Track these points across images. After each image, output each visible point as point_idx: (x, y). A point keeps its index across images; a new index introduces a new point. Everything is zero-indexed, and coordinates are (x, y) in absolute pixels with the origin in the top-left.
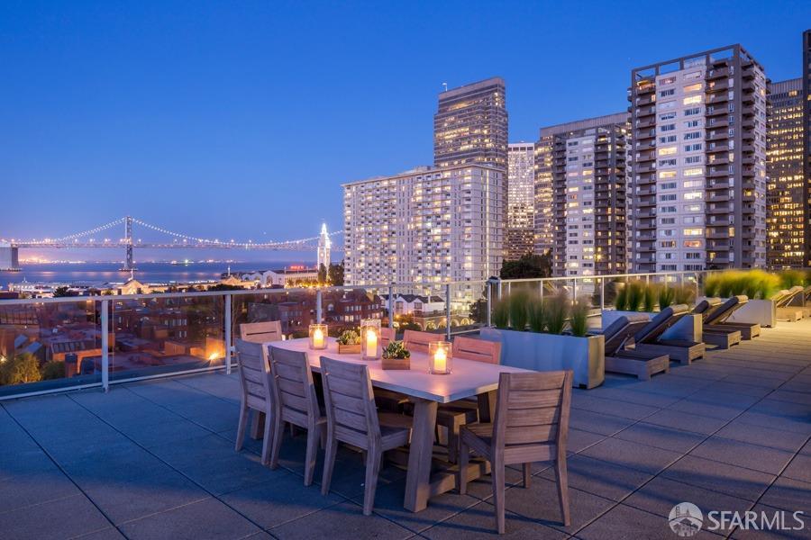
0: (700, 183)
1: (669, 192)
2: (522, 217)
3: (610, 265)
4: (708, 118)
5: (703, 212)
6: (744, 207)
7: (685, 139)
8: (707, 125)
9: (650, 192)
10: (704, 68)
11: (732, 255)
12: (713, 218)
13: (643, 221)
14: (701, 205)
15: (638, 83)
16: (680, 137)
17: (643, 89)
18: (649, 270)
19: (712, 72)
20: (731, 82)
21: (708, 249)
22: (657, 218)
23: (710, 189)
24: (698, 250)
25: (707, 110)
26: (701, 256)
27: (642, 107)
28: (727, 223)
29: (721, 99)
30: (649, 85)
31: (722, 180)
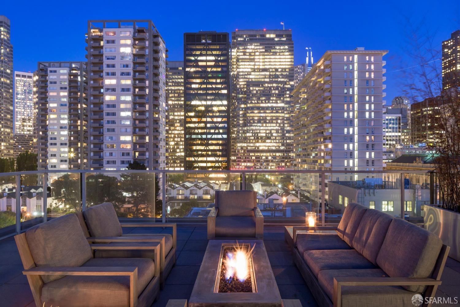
0: (129, 106)
1: (111, 110)
2: (29, 126)
3: (79, 161)
4: (135, 64)
5: (131, 125)
6: (154, 124)
7: (121, 75)
8: (134, 68)
9: (100, 109)
10: (132, 30)
11: (147, 154)
12: (137, 130)
13: (95, 129)
14: (130, 120)
15: (92, 30)
16: (118, 74)
17: (95, 35)
18: (98, 165)
19: (136, 34)
20: (147, 43)
21: (135, 150)
22: (104, 128)
23: (135, 110)
24: (129, 150)
25: (134, 58)
26: (131, 154)
27: (94, 48)
28: (145, 133)
29: (142, 52)
30: (99, 34)
31: (142, 105)
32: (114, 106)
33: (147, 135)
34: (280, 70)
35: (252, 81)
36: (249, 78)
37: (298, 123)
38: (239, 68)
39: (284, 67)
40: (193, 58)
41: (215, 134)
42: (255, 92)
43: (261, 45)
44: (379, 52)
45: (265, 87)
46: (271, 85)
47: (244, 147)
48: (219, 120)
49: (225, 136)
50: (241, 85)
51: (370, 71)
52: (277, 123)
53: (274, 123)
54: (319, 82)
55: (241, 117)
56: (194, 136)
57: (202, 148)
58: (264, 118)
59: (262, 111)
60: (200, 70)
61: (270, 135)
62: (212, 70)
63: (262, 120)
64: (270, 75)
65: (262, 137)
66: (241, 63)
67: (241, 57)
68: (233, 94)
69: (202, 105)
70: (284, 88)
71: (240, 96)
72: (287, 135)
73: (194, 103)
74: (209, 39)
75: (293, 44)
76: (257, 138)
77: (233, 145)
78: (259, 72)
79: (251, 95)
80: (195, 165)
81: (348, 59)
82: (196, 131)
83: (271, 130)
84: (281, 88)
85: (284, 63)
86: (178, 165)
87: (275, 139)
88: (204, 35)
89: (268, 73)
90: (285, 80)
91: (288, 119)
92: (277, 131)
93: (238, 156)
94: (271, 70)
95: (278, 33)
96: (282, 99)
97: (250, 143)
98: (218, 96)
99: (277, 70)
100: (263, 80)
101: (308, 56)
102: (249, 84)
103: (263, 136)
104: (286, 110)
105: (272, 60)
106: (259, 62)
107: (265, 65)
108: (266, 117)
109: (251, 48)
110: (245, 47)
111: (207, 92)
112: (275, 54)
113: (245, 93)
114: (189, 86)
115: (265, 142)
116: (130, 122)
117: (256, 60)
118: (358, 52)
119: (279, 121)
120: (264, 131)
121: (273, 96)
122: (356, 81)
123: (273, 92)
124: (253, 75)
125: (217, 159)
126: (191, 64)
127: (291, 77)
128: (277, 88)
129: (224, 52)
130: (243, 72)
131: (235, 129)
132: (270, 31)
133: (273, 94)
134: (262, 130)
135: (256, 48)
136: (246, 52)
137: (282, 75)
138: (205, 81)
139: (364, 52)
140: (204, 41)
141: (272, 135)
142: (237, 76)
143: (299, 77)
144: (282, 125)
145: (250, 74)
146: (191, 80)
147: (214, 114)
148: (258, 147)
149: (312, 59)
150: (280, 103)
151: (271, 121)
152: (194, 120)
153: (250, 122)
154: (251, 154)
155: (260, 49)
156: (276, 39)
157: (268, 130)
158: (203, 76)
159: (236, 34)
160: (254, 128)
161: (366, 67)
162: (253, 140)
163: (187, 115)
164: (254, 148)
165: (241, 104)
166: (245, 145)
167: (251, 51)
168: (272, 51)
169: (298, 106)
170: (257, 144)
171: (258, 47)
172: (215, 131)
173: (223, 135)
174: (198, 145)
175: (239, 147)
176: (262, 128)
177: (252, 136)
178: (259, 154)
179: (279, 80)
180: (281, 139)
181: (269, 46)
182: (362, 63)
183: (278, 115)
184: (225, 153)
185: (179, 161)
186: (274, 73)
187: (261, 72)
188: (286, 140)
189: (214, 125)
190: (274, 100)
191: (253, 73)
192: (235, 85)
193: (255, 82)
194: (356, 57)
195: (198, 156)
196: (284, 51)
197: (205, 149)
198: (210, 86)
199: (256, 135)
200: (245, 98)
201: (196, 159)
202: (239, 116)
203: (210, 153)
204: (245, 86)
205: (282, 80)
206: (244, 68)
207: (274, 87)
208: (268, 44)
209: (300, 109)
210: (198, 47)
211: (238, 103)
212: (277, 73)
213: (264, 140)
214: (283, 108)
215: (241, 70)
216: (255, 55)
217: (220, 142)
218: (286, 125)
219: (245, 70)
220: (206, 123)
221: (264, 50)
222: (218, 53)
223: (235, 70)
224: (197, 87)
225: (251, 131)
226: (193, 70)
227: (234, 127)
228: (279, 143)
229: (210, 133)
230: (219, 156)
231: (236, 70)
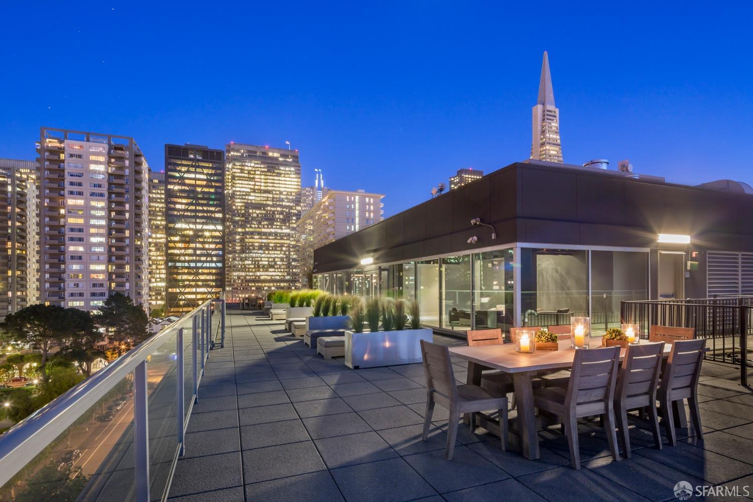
0: (102, 231)
1: (76, 235)
4: (110, 184)
5: (106, 252)
6: (135, 252)
7: (91, 195)
8: (109, 189)
9: (59, 233)
10: (107, 146)
11: (127, 285)
12: (114, 258)
13: (52, 256)
14: (104, 247)
15: (48, 140)
16: (87, 193)
17: (52, 146)
18: (57, 297)
19: (112, 151)
20: (127, 163)
21: (110, 279)
22: (66, 255)
23: (111, 236)
24: (102, 281)
25: (109, 178)
26: (105, 285)
27: (51, 161)
28: (125, 262)
29: (119, 173)
30: (58, 145)
31: (121, 231)
32: (80, 230)
33: (128, 263)
34: (284, 193)
35: (251, 203)
36: (248, 199)
37: (304, 254)
38: (235, 187)
39: (290, 190)
40: (177, 175)
41: (206, 261)
42: (255, 215)
43: (262, 163)
44: (377, 195)
45: (267, 211)
46: (275, 209)
47: (242, 276)
48: (212, 246)
49: (220, 265)
50: (237, 206)
51: (370, 211)
52: (282, 250)
53: (279, 250)
54: (324, 216)
55: (238, 243)
56: (178, 264)
57: (191, 278)
58: (266, 244)
59: (263, 237)
60: (187, 188)
61: (273, 263)
62: (203, 190)
63: (265, 247)
64: (273, 198)
65: (263, 266)
66: (236, 182)
67: (236, 174)
68: (227, 216)
69: (190, 229)
70: (289, 213)
71: (237, 218)
72: (293, 263)
73: (179, 226)
74: (198, 155)
75: (299, 167)
76: (258, 267)
77: (228, 274)
78: (260, 193)
79: (250, 219)
80: (180, 298)
81: (350, 199)
82: (182, 258)
83: (275, 258)
84: (286, 213)
85: (290, 186)
86: (154, 298)
87: (280, 268)
88: (192, 149)
89: (271, 196)
90: (292, 204)
91: (294, 246)
92: (282, 259)
93: (233, 287)
94: (274, 192)
95: (282, 152)
96: (287, 224)
97: (249, 271)
98: (210, 220)
99: (281, 193)
100: (264, 202)
101: (317, 178)
102: (248, 206)
103: (266, 265)
104: (292, 237)
105: (276, 182)
106: (259, 182)
107: (267, 186)
108: (269, 243)
109: (250, 165)
110: (243, 164)
111: (196, 214)
112: (279, 175)
113: (243, 215)
114: (172, 206)
115: (267, 271)
116: (104, 249)
117: (256, 180)
118: (358, 194)
119: (284, 249)
120: (267, 259)
121: (277, 221)
122: (357, 220)
123: (277, 216)
124: (252, 196)
125: (210, 290)
126: (175, 181)
127: (297, 202)
128: (282, 213)
129: (218, 171)
130: (240, 191)
131: (231, 256)
132: (273, 149)
133: (277, 219)
134: (265, 258)
135: (256, 166)
136: (244, 169)
137: (287, 198)
138: (194, 202)
139: (364, 194)
140: (192, 156)
141: (276, 264)
142: (233, 196)
143: (308, 201)
144: (287, 253)
145: (250, 195)
146: (175, 199)
147: (206, 240)
148: (259, 277)
149: (322, 182)
150: (285, 229)
151: (275, 248)
152: (180, 245)
153: (249, 249)
154: (250, 284)
155: (261, 168)
156: (281, 159)
157: (272, 258)
158: (191, 195)
159: (231, 147)
160: (254, 255)
161: (366, 207)
162: (252, 268)
163: (169, 239)
164: (254, 277)
165: (238, 227)
166: (243, 274)
167: (250, 168)
168: (276, 171)
169: (304, 236)
170: (258, 274)
171: (259, 166)
172: (207, 258)
173: (217, 264)
174: (184, 274)
175: (236, 276)
176: (263, 255)
177: (252, 264)
178: (259, 284)
179: (284, 204)
180: (286, 268)
181: (272, 166)
182: (363, 204)
183: (283, 241)
184: (219, 283)
185: (154, 293)
186: (278, 196)
187: (262, 193)
188: (292, 268)
189: (205, 251)
190: (278, 225)
191: (252, 194)
192: (230, 206)
193: (255, 204)
194: (357, 197)
195: (185, 287)
196: (290, 173)
197: (195, 278)
198: (201, 208)
199: (257, 263)
200: (243, 221)
201: (183, 290)
202: (235, 241)
203: (200, 283)
204: (243, 208)
205: (288, 204)
206: (242, 188)
207: (277, 211)
208: (272, 163)
209: (306, 239)
210: (184, 162)
211: (234, 226)
212: (282, 196)
213: (266, 268)
214: (289, 235)
215: (238, 189)
216: (255, 174)
217: (214, 271)
218: (292, 253)
219: (242, 190)
220: (195, 249)
221: (266, 170)
222: (210, 171)
223: (230, 188)
224: (183, 208)
225: (251, 259)
226: (177, 188)
227: (230, 253)
228: (284, 272)
229: (200, 261)
230: (212, 287)
231: (232, 188)
